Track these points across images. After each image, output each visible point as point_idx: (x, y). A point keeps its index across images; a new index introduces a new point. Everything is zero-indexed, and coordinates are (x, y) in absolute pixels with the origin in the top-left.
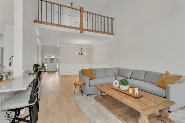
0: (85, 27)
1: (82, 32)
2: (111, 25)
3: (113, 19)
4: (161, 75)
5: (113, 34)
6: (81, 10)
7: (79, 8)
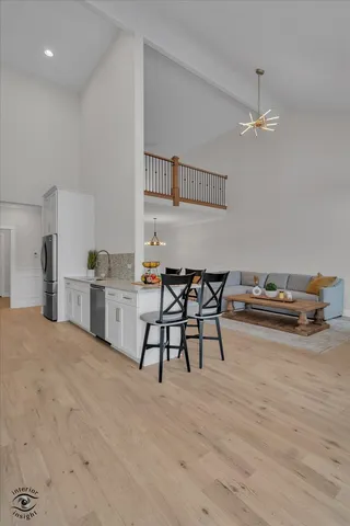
0: (182, 195)
1: (176, 204)
2: (222, 189)
3: (226, 178)
4: (311, 279)
5: (225, 208)
6: (174, 162)
7: (170, 158)
